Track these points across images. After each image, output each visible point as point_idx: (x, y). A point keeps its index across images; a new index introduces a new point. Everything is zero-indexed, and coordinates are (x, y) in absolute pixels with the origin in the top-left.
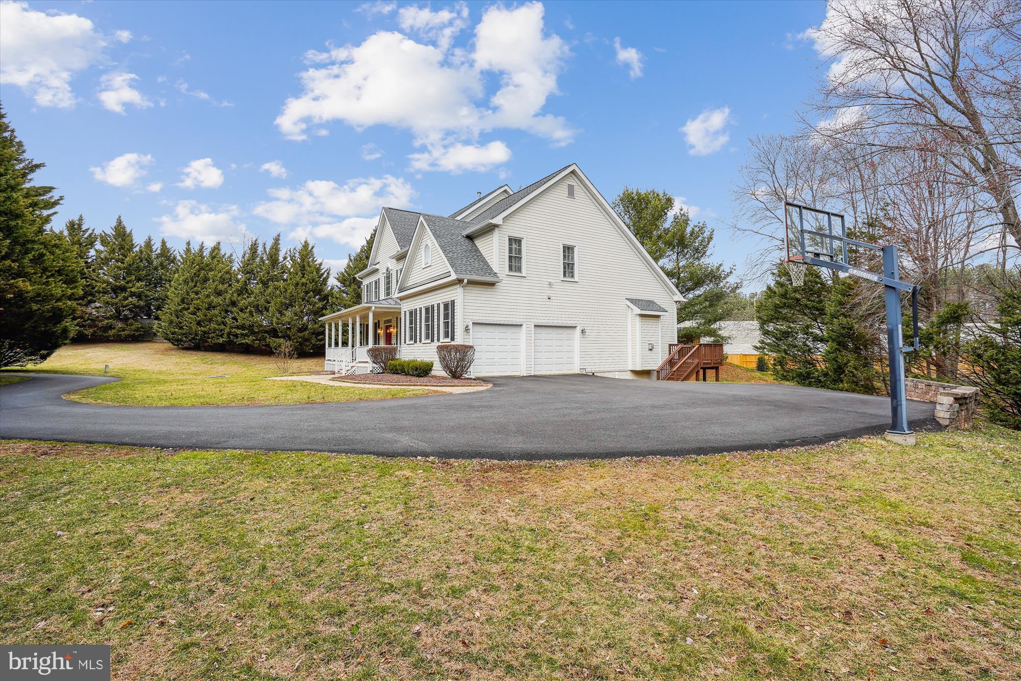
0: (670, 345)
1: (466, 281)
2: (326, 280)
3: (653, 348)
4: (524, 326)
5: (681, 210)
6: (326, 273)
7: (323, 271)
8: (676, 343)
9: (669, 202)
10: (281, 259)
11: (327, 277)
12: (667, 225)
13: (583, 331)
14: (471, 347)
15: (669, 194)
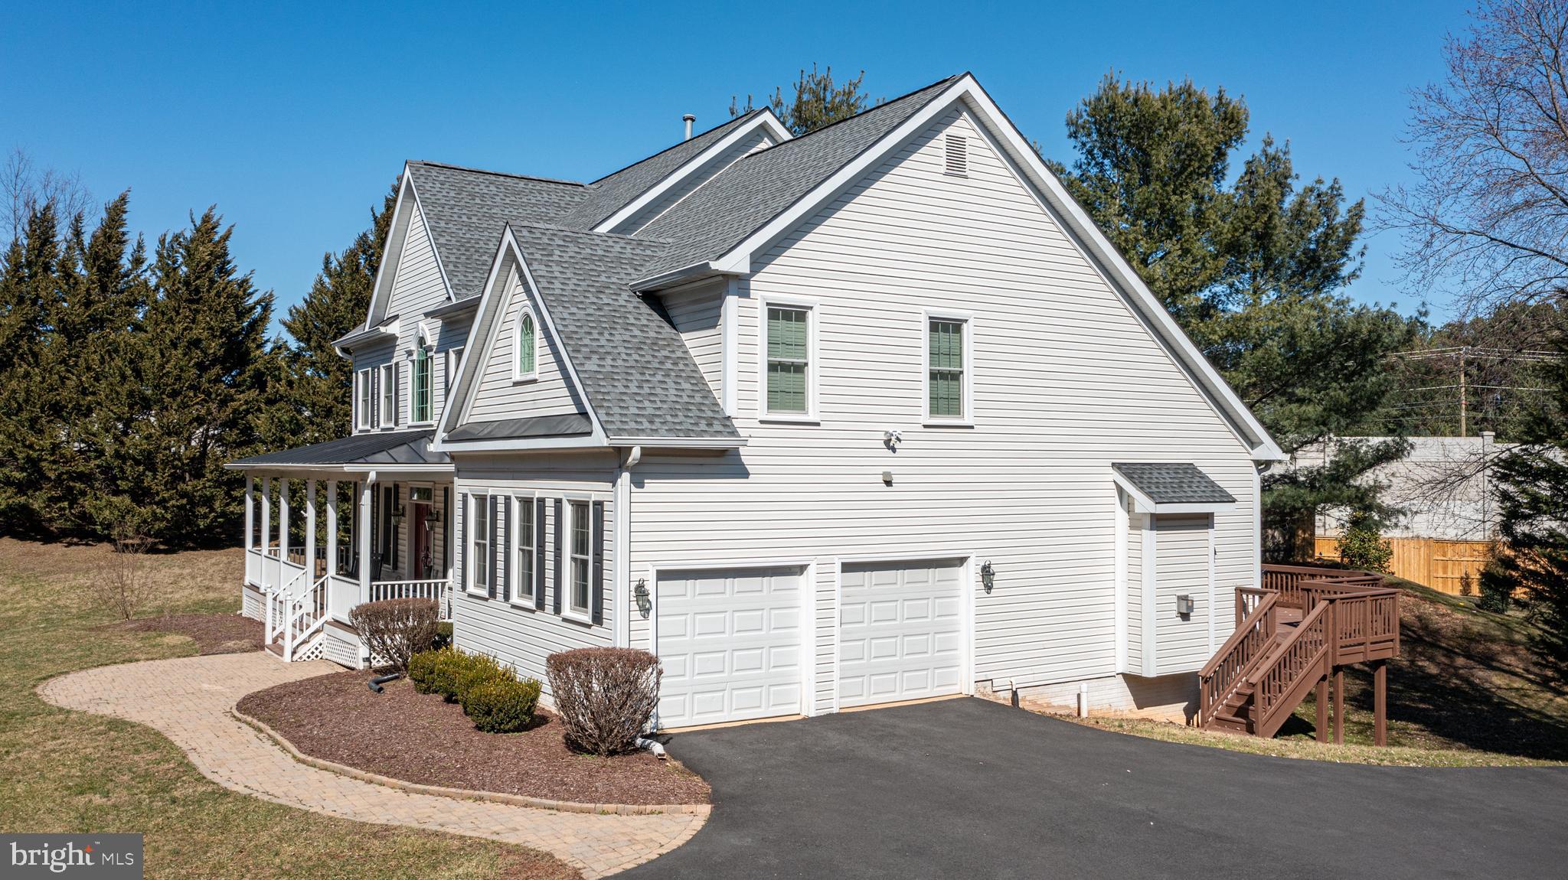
0: (1240, 591)
1: (636, 453)
2: (258, 325)
3: (1191, 608)
4: (811, 571)
5: (1269, 144)
6: (259, 309)
7: (251, 301)
8: (1257, 584)
9: (1232, 123)
10: (125, 263)
11: (263, 319)
12: (1229, 184)
13: (987, 572)
14: (653, 661)
15: (1232, 96)
